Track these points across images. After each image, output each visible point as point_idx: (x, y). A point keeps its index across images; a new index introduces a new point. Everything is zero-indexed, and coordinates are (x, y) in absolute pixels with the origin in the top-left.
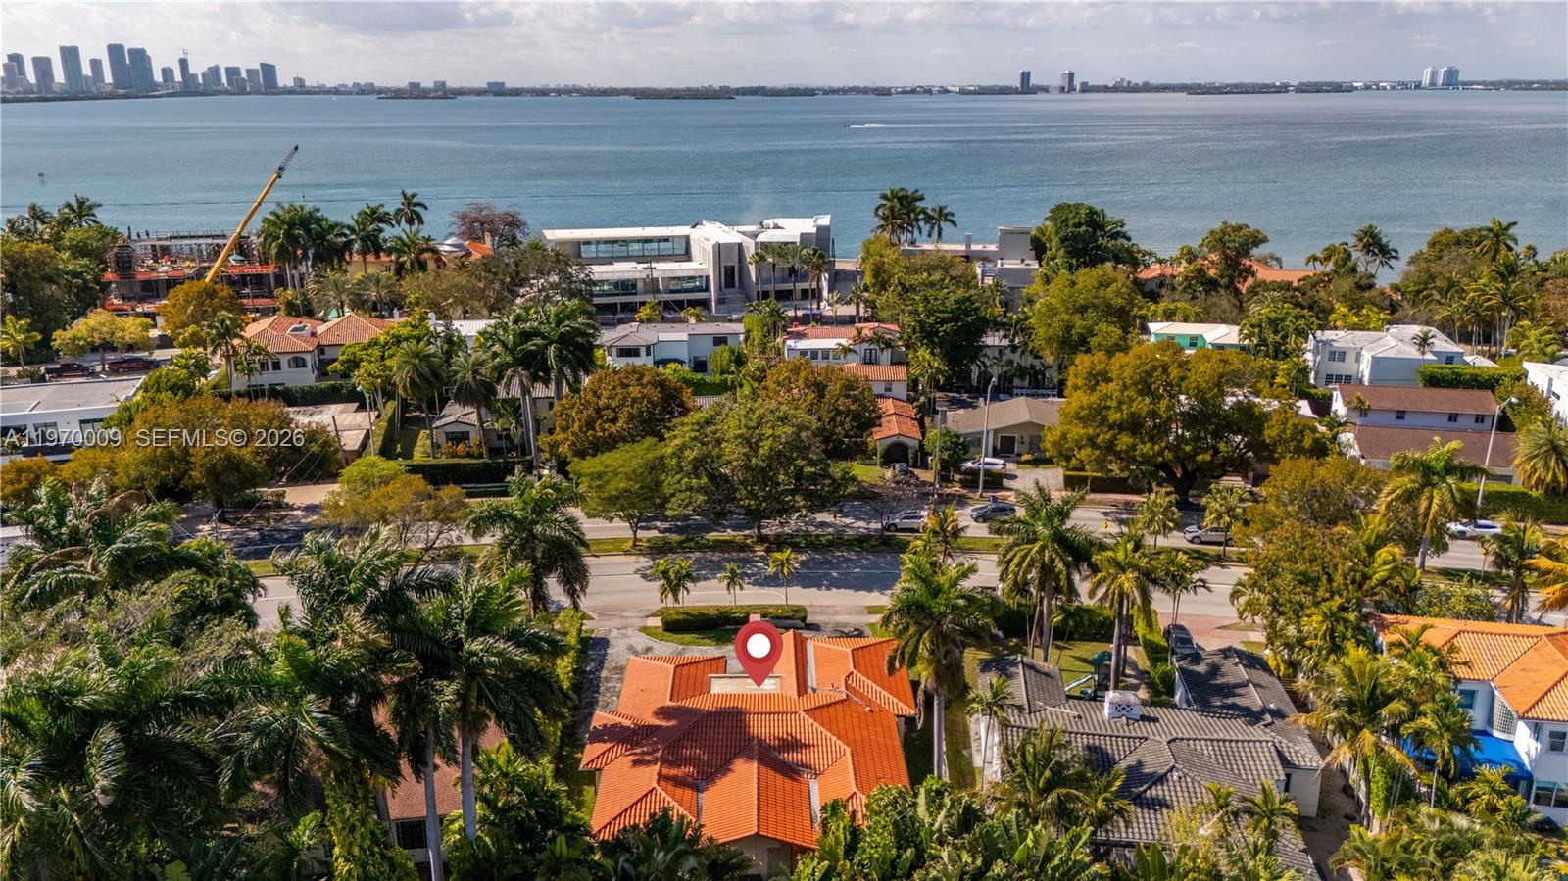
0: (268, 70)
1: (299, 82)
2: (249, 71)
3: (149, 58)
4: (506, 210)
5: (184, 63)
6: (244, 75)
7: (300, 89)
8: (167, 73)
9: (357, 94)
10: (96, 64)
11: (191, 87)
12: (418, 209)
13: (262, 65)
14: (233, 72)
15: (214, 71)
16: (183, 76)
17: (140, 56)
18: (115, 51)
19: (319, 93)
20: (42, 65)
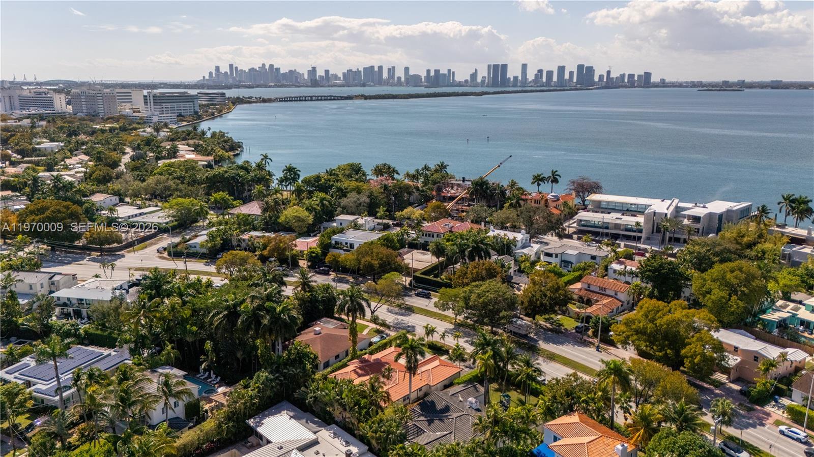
0: (648, 75)
1: (663, 81)
2: (639, 76)
3: (594, 70)
4: (596, 181)
5: (609, 72)
6: (636, 78)
7: (663, 84)
8: (601, 77)
9: (691, 87)
10: (571, 73)
11: (610, 83)
12: (557, 177)
13: (645, 73)
14: (631, 76)
15: (623, 76)
16: (607, 79)
17: (590, 70)
18: (580, 67)
19: (670, 87)
20: (550, 74)
